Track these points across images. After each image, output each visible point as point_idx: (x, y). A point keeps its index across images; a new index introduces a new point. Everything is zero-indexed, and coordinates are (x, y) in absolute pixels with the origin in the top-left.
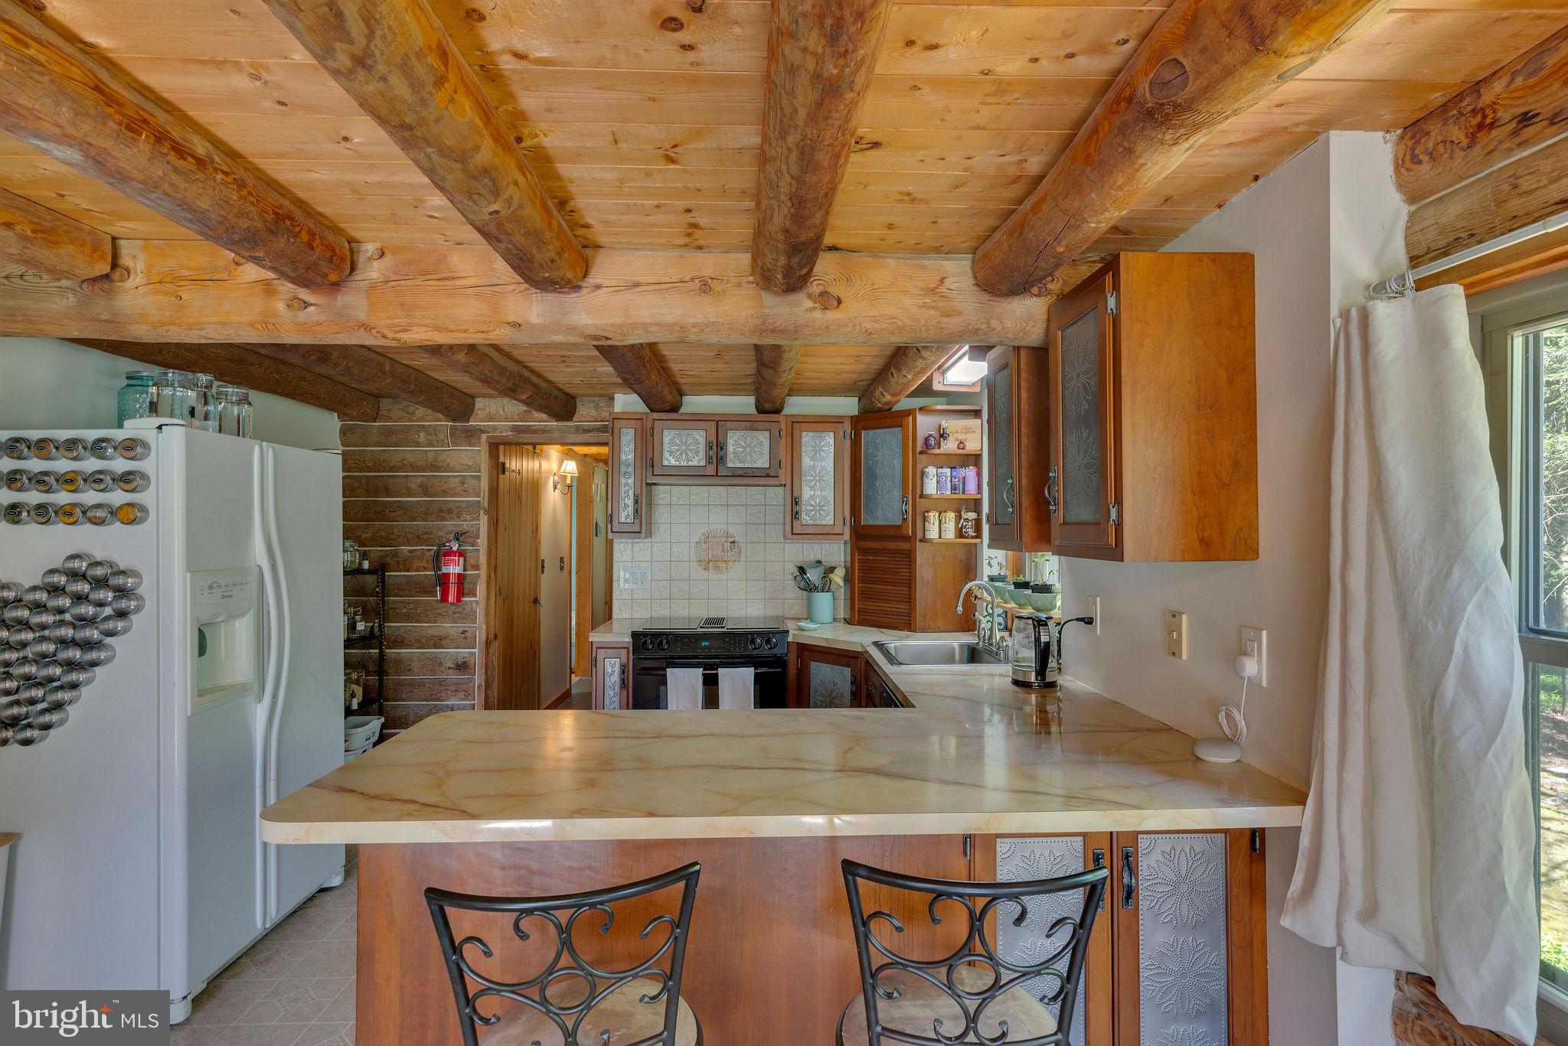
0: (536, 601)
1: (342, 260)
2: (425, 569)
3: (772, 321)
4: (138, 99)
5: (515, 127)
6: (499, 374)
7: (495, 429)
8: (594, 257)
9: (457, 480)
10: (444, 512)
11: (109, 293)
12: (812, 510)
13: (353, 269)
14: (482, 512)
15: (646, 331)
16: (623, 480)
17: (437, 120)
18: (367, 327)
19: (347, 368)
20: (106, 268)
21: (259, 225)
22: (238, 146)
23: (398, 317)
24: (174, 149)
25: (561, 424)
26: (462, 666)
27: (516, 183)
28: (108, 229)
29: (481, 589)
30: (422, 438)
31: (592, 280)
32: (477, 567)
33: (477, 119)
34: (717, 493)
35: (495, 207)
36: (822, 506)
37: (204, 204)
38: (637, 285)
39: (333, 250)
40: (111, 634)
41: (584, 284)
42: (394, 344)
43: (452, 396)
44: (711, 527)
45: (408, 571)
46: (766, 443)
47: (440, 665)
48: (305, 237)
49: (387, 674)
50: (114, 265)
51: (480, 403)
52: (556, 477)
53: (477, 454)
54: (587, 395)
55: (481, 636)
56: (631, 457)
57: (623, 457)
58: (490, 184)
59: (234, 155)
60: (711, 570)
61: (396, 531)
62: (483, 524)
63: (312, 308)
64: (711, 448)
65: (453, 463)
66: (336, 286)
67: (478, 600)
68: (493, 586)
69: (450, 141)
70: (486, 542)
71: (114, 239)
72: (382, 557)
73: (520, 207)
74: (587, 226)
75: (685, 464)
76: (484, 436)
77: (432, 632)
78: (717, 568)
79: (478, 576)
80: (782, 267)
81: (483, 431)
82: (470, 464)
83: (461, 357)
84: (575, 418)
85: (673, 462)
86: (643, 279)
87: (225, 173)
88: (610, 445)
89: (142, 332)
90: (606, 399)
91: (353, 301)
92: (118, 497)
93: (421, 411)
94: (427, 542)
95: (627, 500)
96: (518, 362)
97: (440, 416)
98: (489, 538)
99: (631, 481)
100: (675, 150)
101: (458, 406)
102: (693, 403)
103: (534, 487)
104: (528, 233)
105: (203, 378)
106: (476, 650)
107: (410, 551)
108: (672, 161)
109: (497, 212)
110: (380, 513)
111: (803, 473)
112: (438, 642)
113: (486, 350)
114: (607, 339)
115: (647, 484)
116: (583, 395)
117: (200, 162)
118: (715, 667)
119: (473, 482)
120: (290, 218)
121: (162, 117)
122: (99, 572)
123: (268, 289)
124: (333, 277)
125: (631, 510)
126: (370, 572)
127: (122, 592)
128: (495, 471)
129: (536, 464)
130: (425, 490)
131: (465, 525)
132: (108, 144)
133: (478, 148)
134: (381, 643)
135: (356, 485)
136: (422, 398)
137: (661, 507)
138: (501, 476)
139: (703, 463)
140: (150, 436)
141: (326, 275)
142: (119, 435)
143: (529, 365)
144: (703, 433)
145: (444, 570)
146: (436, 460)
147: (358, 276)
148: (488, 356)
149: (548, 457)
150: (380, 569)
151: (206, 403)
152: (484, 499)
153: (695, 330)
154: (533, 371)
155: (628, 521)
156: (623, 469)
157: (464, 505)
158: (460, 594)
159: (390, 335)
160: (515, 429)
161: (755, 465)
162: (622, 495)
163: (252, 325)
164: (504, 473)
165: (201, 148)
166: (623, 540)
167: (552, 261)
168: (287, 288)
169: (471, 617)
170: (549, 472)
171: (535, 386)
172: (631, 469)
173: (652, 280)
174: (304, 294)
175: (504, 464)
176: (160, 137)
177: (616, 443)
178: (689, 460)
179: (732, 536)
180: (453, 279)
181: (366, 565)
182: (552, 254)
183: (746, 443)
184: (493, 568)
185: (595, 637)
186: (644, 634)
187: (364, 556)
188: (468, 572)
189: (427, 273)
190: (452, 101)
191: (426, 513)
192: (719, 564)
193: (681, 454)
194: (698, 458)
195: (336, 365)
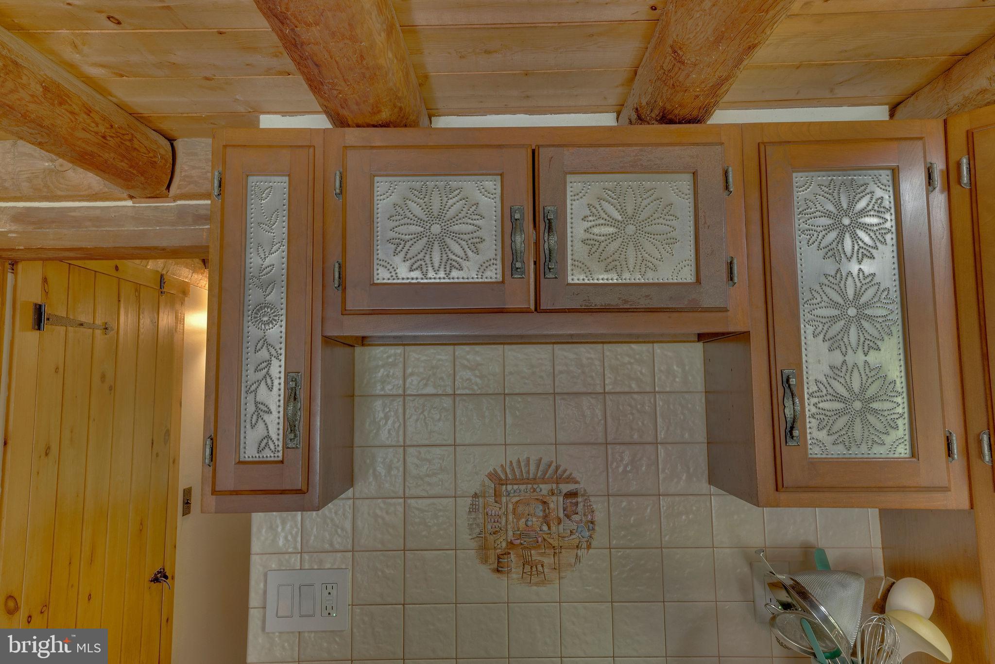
12: (839, 413)
16: (252, 331)
25: (142, 204)
36: (873, 399)
44: (513, 454)
46: (684, 206)
56: (277, 258)
57: (254, 260)
60: (515, 572)
64: (516, 228)
75: (441, 277)
84: (175, 189)
85: (405, 273)
95: (263, 389)
99: (276, 331)
111: (804, 295)
125: (275, 420)
139: (493, 274)
144: (492, 184)
155: (268, 454)
156: (254, 296)
161: (651, 277)
162: (250, 375)
172: (277, 296)
178: (450, 265)
179: (570, 480)
183: (622, 212)
192: (535, 555)
193: (429, 246)
194: (480, 258)
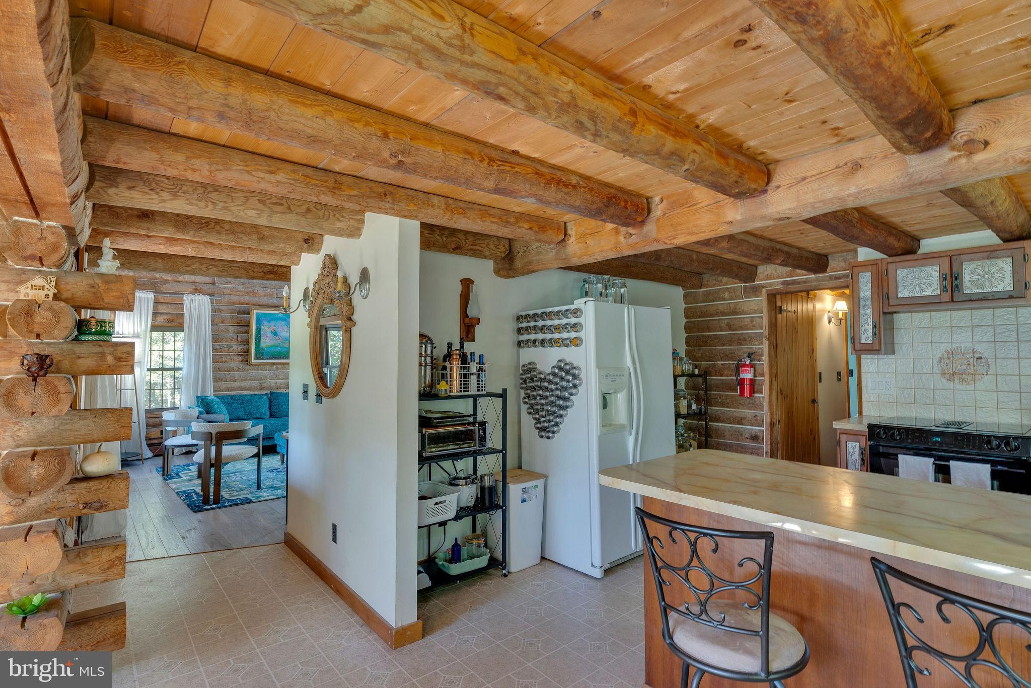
0: (814, 401)
1: (643, 209)
2: (731, 375)
3: (917, 177)
4: (551, 171)
5: (692, 122)
6: (754, 250)
7: (771, 284)
8: (775, 169)
9: (748, 319)
10: (741, 340)
11: (565, 247)
13: (649, 212)
14: (764, 339)
15: (814, 208)
16: (862, 311)
17: (638, 142)
18: (657, 241)
19: (671, 261)
20: (562, 237)
21: (601, 205)
22: (589, 174)
23: (670, 232)
24: (564, 185)
25: (818, 275)
26: (755, 438)
27: (695, 151)
28: (562, 220)
29: (765, 389)
30: (727, 295)
31: (773, 184)
32: (762, 375)
33: (660, 132)
34: (961, 316)
35: (686, 167)
37: (578, 203)
38: (804, 179)
39: (638, 206)
40: (571, 394)
41: (769, 188)
42: (672, 246)
43: (740, 267)
44: (954, 346)
45: (721, 376)
46: (1008, 267)
47: (742, 435)
48: (622, 204)
49: (711, 437)
50: (566, 234)
51: (761, 269)
52: (830, 314)
53: (761, 301)
54: (835, 253)
55: (766, 420)
56: (869, 293)
57: (862, 294)
58: (677, 158)
59: (588, 178)
60: (957, 381)
61: (714, 351)
62: (765, 347)
63: (634, 236)
64: (945, 279)
65: (746, 309)
66: (643, 223)
67: (764, 395)
68: (775, 387)
69: (647, 148)
70: (767, 358)
71: (565, 223)
72: (707, 368)
73: (702, 162)
74: (762, 153)
75: (919, 294)
76: (764, 290)
77: (735, 414)
78: (963, 380)
79: (763, 380)
80: (902, 138)
81: (763, 287)
82: (756, 308)
83: (724, 244)
84: (828, 271)
85: (908, 294)
86: (809, 174)
87: (585, 187)
88: (851, 287)
89: (575, 261)
90: (852, 253)
91: (650, 228)
92: (573, 335)
93: (725, 279)
94: (732, 359)
95: (866, 326)
96: (771, 240)
97: (737, 281)
98: (770, 356)
99: (869, 311)
100: (788, 95)
101: (747, 274)
102: (929, 245)
103: (810, 323)
104: (712, 174)
105: (606, 277)
106: (764, 429)
107: (722, 364)
108: (791, 101)
109: (688, 169)
110: (706, 342)
112: (740, 421)
113: (742, 237)
114: (788, 218)
115: (884, 313)
116: (832, 253)
117: (574, 187)
118: (948, 459)
119: (759, 320)
120: (615, 197)
121: (559, 173)
122: (568, 367)
123: (617, 232)
124: (640, 219)
125: (870, 333)
126: (699, 376)
127: (575, 377)
128: (773, 313)
129: (810, 306)
130: (730, 327)
131: (754, 347)
132: (541, 193)
133: (664, 145)
134: (706, 418)
135: (692, 326)
136: (718, 272)
137: (903, 331)
138: (779, 316)
139: (937, 292)
140: (582, 306)
141: (636, 219)
142: (572, 307)
143: (780, 240)
144: (936, 268)
145: (742, 376)
146: (735, 308)
147: (652, 215)
148: (744, 240)
149: (821, 300)
150: (705, 374)
151: (606, 289)
152: (765, 330)
153: (851, 199)
154: (785, 244)
155: (868, 341)
156: (862, 303)
157: (753, 336)
158: (752, 391)
159: (668, 242)
160: (784, 283)
162: (862, 322)
163: (611, 250)
164: (781, 313)
165: (574, 180)
166: (869, 356)
167: (736, 182)
168: (623, 229)
169: (759, 407)
170: (823, 311)
171: (787, 253)
172: (869, 303)
173: (814, 172)
174: (631, 230)
175: (781, 307)
176: (559, 182)
177: (855, 285)
178: (923, 291)
179: (979, 353)
180: (695, 205)
181: (696, 371)
182: (735, 178)
183: (985, 271)
184: (774, 375)
185: (838, 425)
186: (879, 426)
187: (695, 366)
188: (758, 378)
189: (683, 204)
190: (642, 130)
191: (731, 341)
192: (965, 376)
193: (916, 287)
194: (932, 289)
195: (665, 261)
